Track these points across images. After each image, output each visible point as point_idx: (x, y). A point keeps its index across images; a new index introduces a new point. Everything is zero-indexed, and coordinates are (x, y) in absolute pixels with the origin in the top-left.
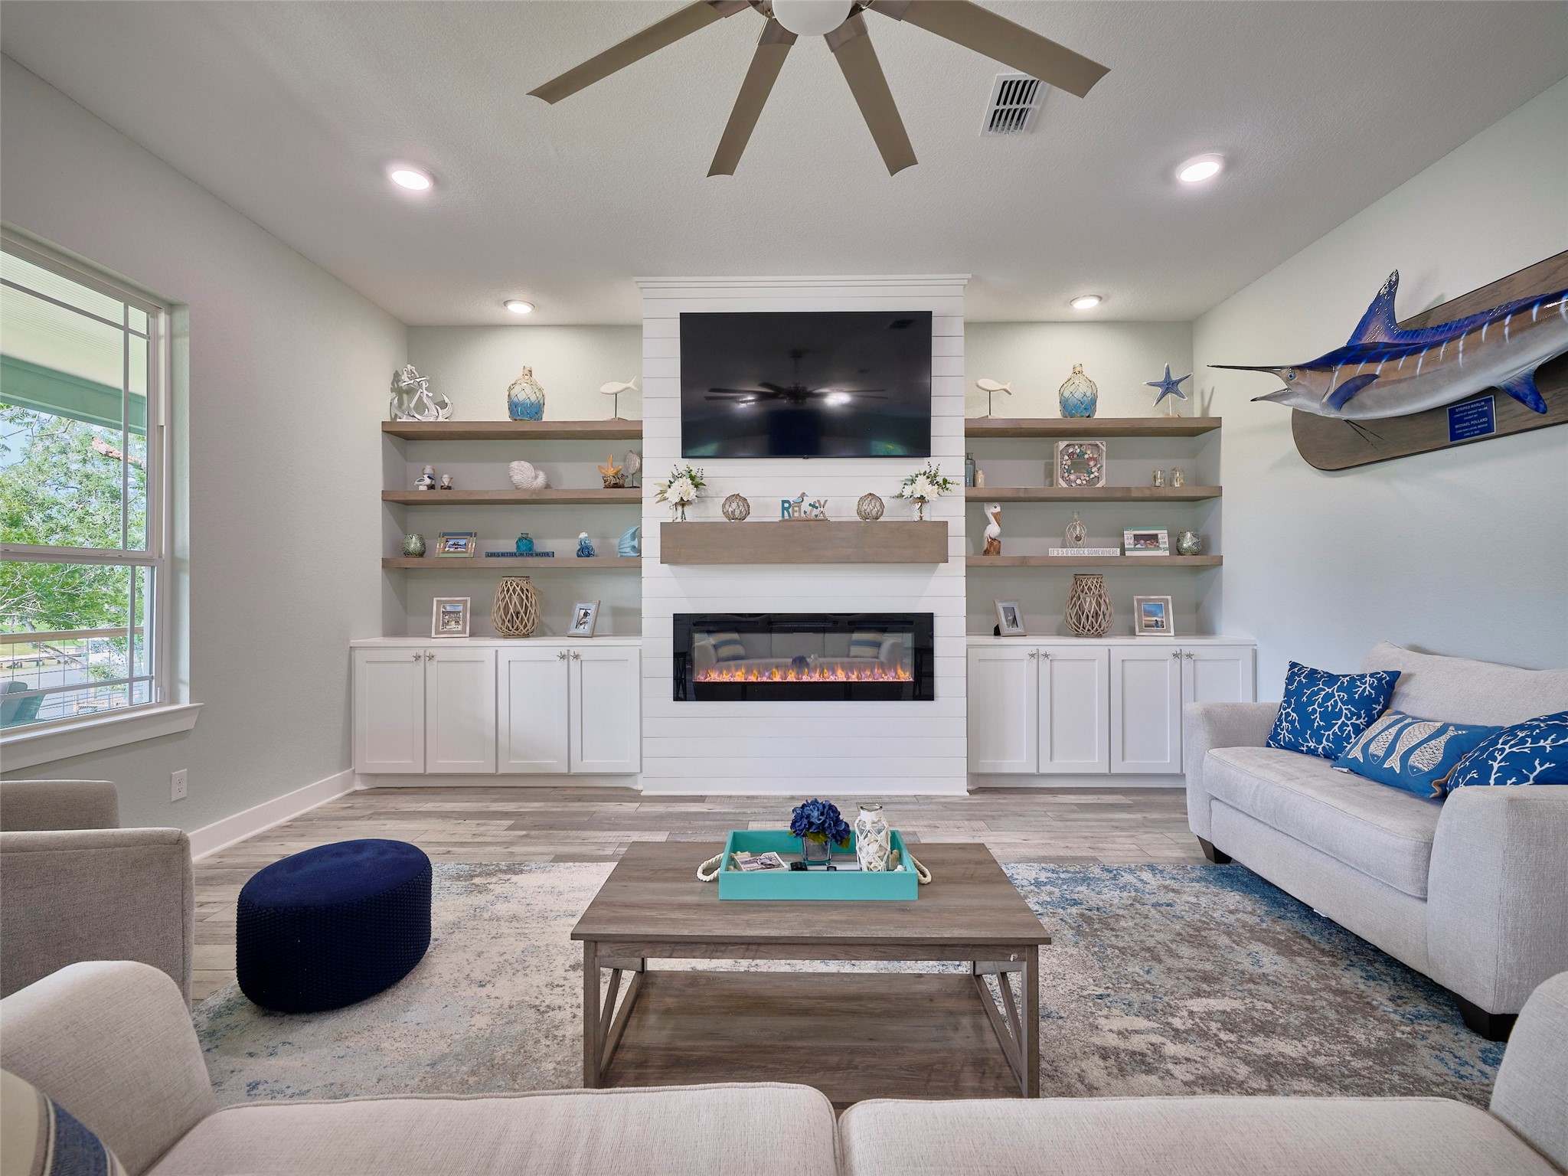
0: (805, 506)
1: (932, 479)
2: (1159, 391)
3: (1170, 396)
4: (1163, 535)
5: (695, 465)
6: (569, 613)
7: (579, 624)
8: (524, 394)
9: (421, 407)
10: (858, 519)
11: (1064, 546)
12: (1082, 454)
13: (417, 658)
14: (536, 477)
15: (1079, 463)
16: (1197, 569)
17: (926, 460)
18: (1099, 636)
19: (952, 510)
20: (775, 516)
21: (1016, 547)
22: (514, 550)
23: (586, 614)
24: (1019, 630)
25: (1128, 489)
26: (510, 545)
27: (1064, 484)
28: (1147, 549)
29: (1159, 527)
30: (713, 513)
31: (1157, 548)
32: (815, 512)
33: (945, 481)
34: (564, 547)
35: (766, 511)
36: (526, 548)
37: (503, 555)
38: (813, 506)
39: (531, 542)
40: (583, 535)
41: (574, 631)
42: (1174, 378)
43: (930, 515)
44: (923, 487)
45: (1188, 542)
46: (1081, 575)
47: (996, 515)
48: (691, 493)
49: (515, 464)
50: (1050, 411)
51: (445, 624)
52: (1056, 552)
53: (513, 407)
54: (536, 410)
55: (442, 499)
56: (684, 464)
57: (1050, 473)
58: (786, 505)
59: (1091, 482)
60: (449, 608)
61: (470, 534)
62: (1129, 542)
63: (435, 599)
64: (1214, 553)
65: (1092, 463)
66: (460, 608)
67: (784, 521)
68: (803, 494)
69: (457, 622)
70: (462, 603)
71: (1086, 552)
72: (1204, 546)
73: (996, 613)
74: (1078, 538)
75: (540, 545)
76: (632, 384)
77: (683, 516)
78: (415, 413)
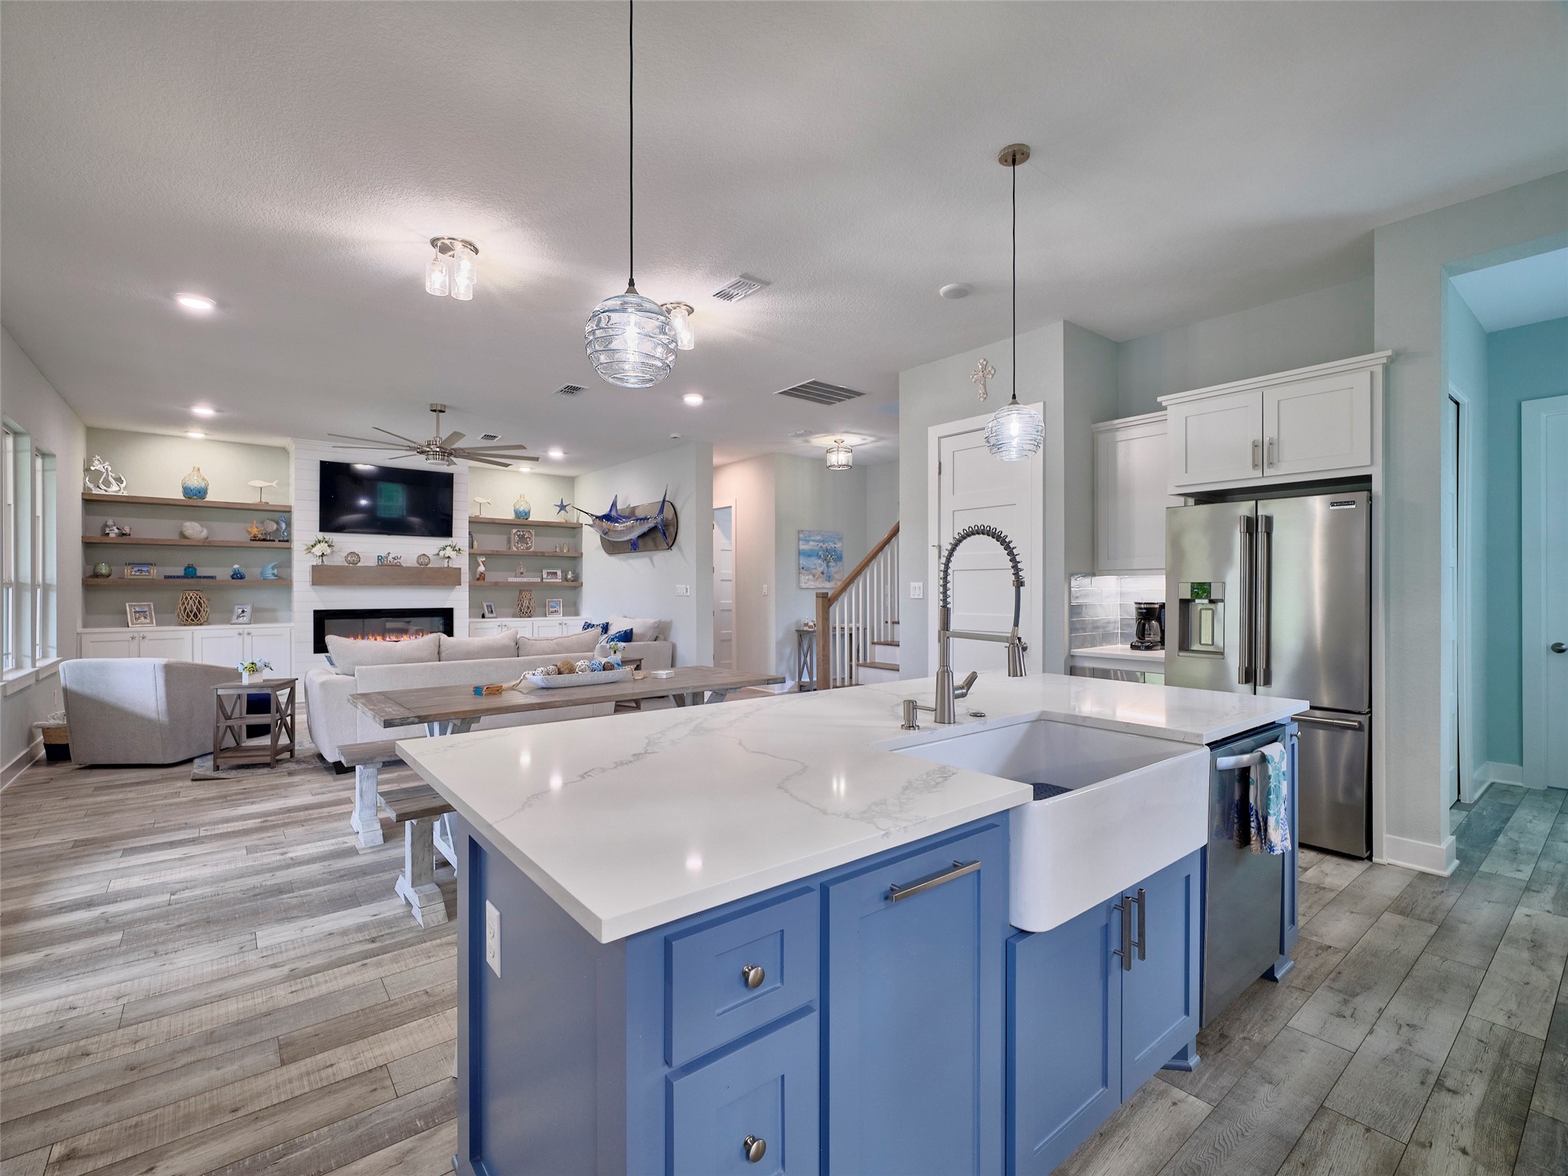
0: (390, 558)
1: (454, 548)
2: (559, 509)
3: (562, 511)
4: (559, 573)
5: (329, 536)
6: (232, 612)
7: (238, 617)
8: (195, 483)
9: (108, 484)
10: (417, 565)
11: (516, 577)
12: (524, 535)
13: (133, 638)
14: (203, 531)
15: (522, 539)
16: (575, 588)
17: (450, 539)
18: (530, 617)
19: (462, 562)
20: (373, 563)
21: (491, 577)
22: (182, 574)
23: (243, 612)
24: (494, 615)
25: (543, 552)
26: (180, 571)
27: (515, 549)
28: (552, 578)
29: (558, 568)
30: (339, 560)
31: (557, 578)
32: (396, 561)
33: (459, 549)
34: (223, 573)
35: (369, 560)
36: (190, 573)
37: (174, 577)
38: (394, 559)
39: (195, 569)
40: (236, 566)
41: (233, 622)
42: (565, 504)
43: (454, 565)
44: (449, 552)
45: (570, 576)
46: (522, 588)
47: (483, 562)
48: (328, 551)
49: (188, 524)
50: (510, 516)
51: (138, 619)
52: (511, 580)
53: (186, 491)
54: (202, 493)
55: (128, 542)
56: (321, 535)
57: (509, 542)
58: (380, 558)
59: (527, 548)
60: (137, 609)
61: (151, 565)
62: (545, 576)
63: (127, 605)
64: (580, 581)
65: (528, 540)
66: (146, 609)
67: (379, 565)
68: (389, 553)
69: (145, 618)
70: (148, 605)
71: (525, 580)
72: (577, 578)
73: (483, 608)
74: (522, 573)
75: (201, 571)
76: (274, 484)
77: (323, 561)
78: (103, 487)
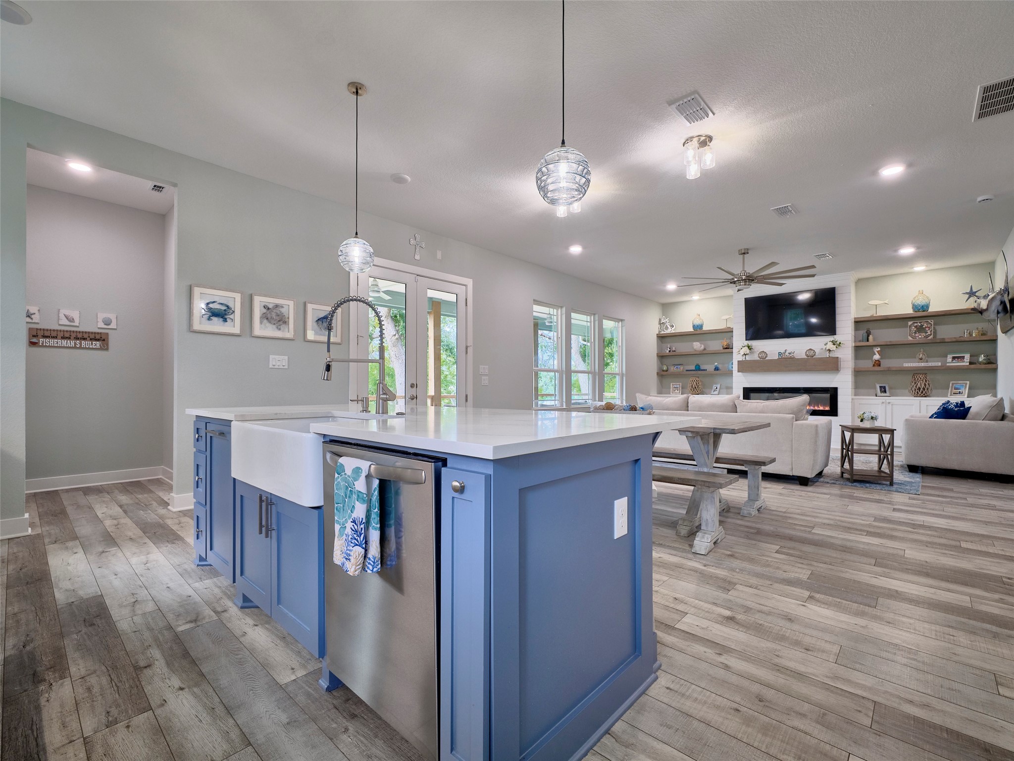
0: (787, 354)
1: (834, 343)
2: (967, 296)
3: (972, 298)
4: (967, 357)
5: (751, 343)
6: (712, 388)
7: (714, 391)
8: (697, 322)
9: (667, 328)
10: (806, 357)
11: (914, 363)
12: (922, 325)
14: (701, 347)
15: (920, 329)
16: (990, 369)
17: (834, 336)
18: (925, 397)
19: (846, 352)
20: (776, 357)
22: (694, 369)
23: (716, 388)
24: (888, 394)
25: (945, 339)
26: (693, 367)
27: (912, 338)
28: (958, 362)
29: (966, 352)
30: (756, 357)
31: (965, 362)
32: (791, 355)
33: (840, 343)
34: (710, 368)
35: (773, 356)
36: (698, 368)
37: (691, 370)
38: (790, 353)
39: (699, 366)
40: (716, 364)
41: (714, 393)
42: (974, 290)
45: (981, 359)
46: (915, 373)
47: (878, 352)
48: (748, 351)
49: (694, 343)
50: (909, 311)
51: (674, 391)
52: (907, 365)
53: (694, 326)
54: (701, 327)
55: (673, 355)
56: (747, 343)
58: (780, 354)
59: (927, 337)
60: (675, 386)
61: (681, 365)
62: (948, 360)
63: (671, 384)
64: (994, 364)
65: (927, 329)
66: (678, 386)
67: (779, 358)
68: (786, 350)
69: (677, 390)
70: (679, 385)
71: (924, 364)
72: (990, 361)
74: (921, 359)
75: (702, 367)
76: (731, 316)
77: (745, 358)
78: (665, 330)
